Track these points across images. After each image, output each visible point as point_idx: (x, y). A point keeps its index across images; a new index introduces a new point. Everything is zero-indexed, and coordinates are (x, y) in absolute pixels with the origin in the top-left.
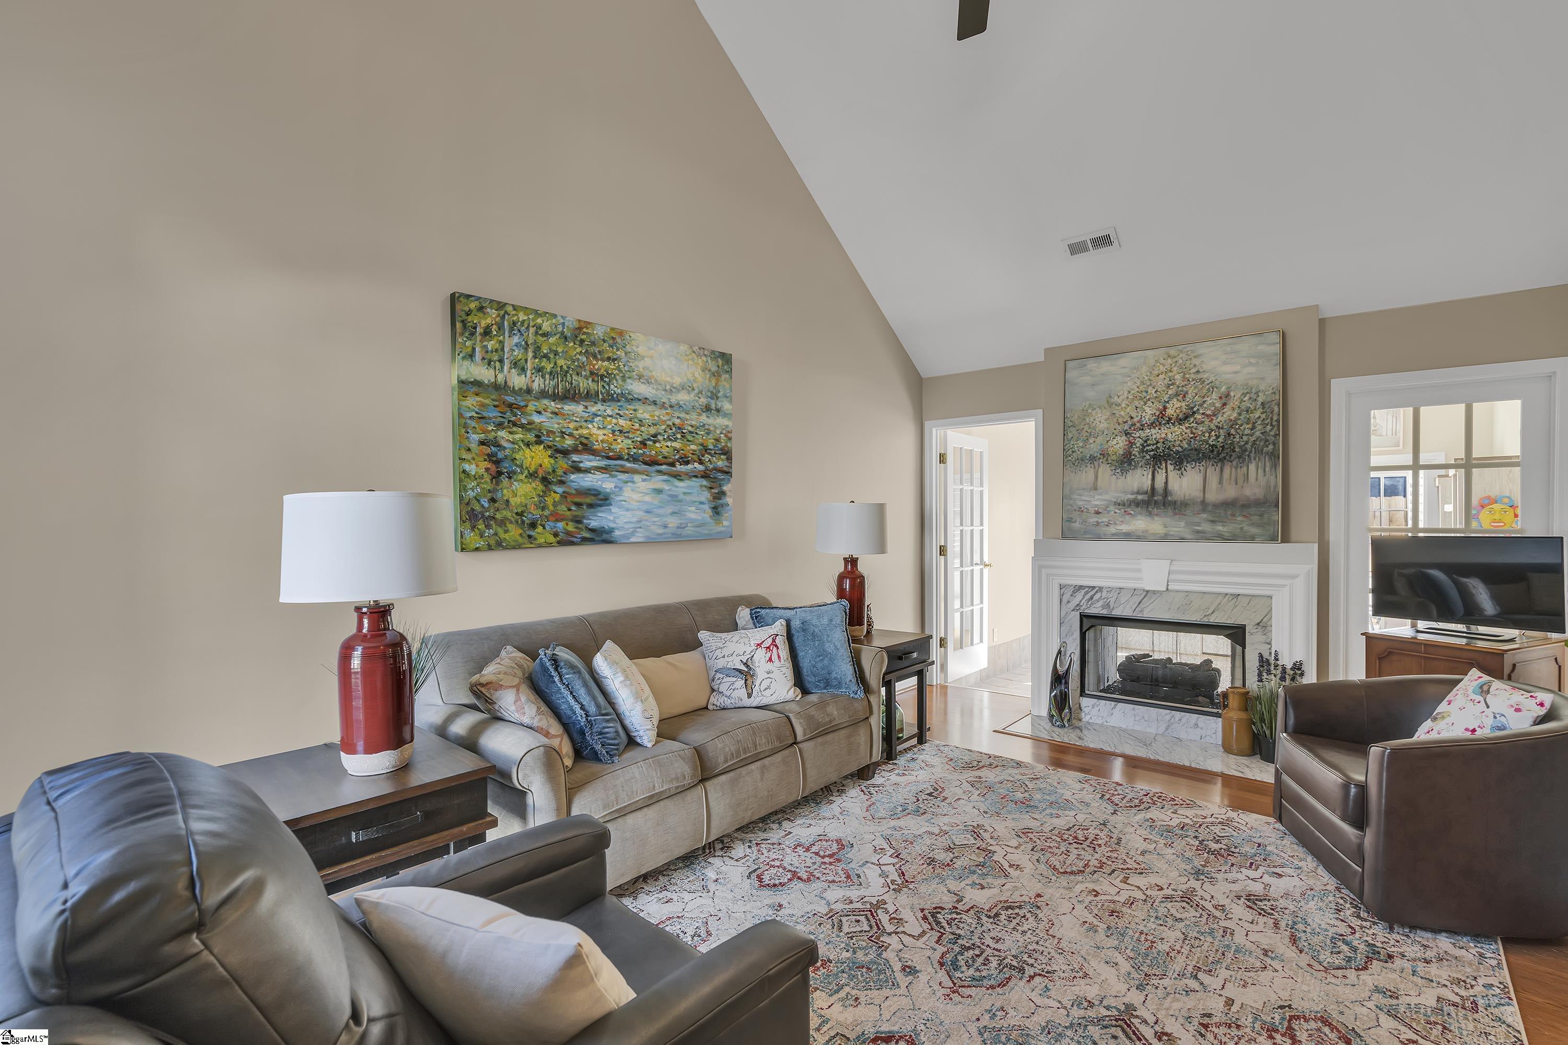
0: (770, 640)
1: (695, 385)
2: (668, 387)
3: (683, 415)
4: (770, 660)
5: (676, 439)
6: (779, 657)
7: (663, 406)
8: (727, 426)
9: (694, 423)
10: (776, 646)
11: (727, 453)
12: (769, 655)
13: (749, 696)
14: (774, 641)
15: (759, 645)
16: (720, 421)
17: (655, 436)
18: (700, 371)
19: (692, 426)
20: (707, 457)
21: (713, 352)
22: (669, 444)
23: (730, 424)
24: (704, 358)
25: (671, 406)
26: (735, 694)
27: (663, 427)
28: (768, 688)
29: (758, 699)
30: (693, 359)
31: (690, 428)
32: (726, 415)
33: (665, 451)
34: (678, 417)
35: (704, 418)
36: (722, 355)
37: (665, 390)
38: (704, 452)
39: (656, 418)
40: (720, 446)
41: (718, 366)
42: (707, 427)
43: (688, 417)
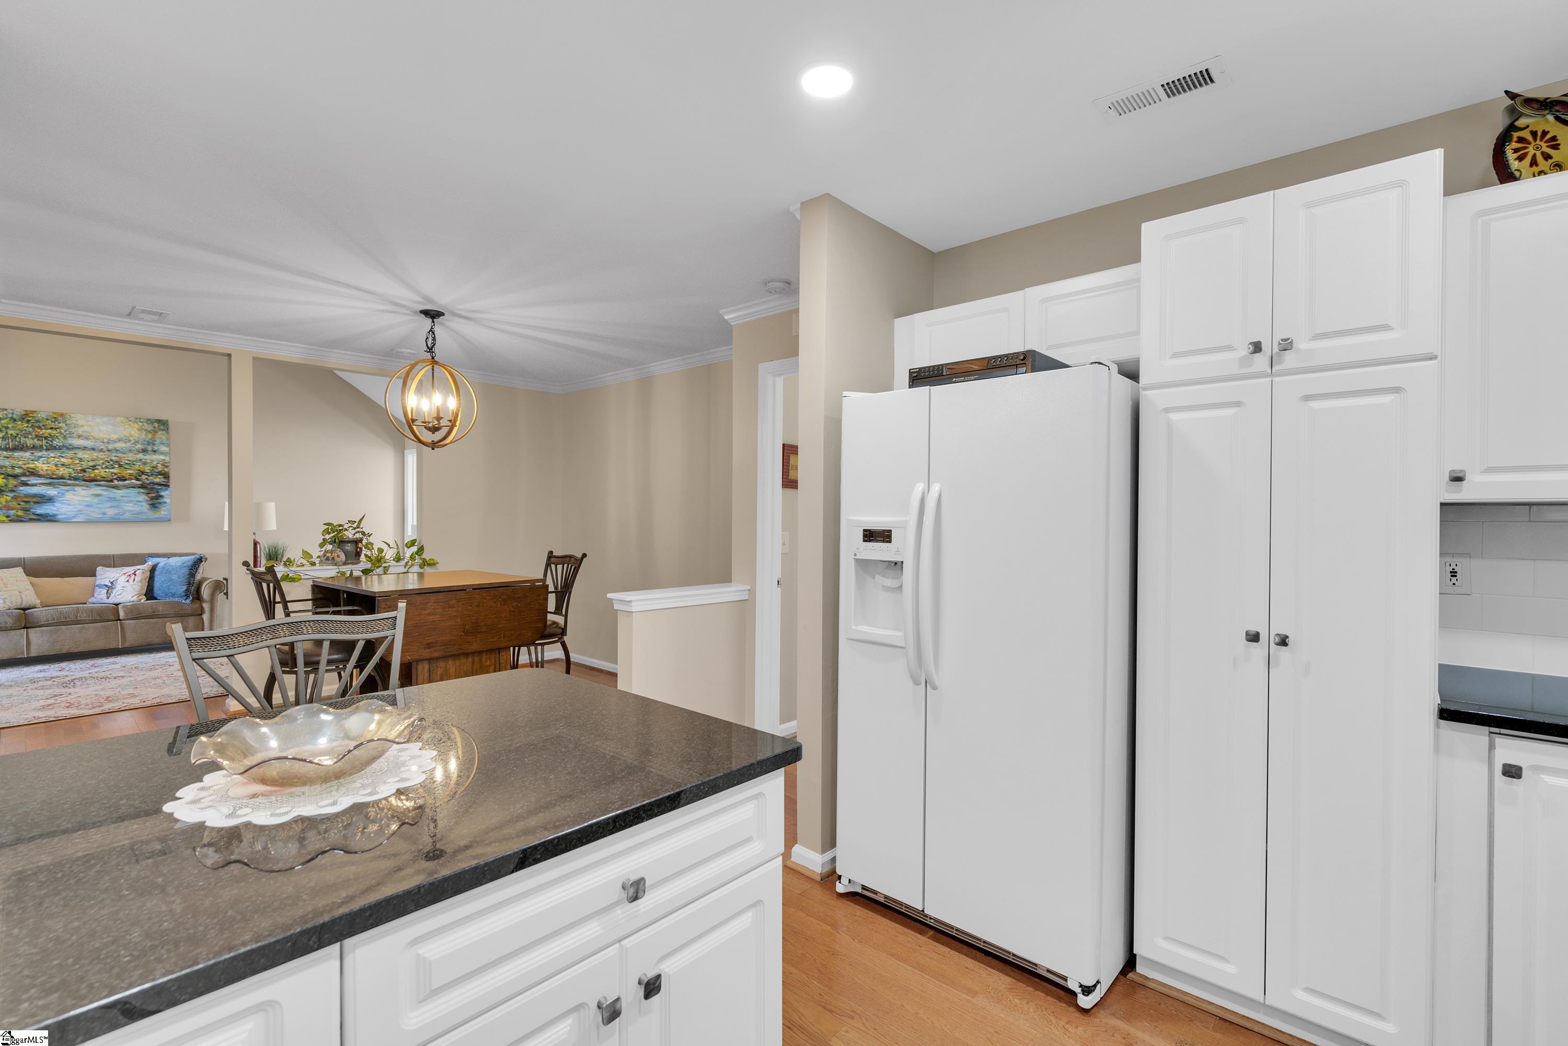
0: (133, 572)
1: (131, 438)
2: (105, 441)
3: (120, 455)
4: (128, 581)
5: (113, 468)
6: (134, 580)
7: (101, 450)
8: (164, 460)
9: (130, 459)
10: (135, 575)
11: (166, 476)
12: (128, 579)
13: (108, 598)
14: (135, 572)
15: (125, 574)
16: (156, 457)
17: (94, 466)
18: (137, 431)
19: (129, 460)
20: (144, 477)
21: (149, 420)
22: (107, 470)
23: (167, 459)
24: (141, 424)
25: (108, 451)
26: (101, 596)
27: (102, 462)
28: (121, 594)
29: (113, 600)
30: (129, 425)
31: (127, 462)
32: (162, 453)
33: (103, 474)
34: (115, 456)
35: (141, 456)
36: (159, 421)
37: (103, 442)
38: (141, 474)
39: (94, 457)
40: (157, 471)
41: (154, 427)
42: (144, 460)
43: (125, 455)
